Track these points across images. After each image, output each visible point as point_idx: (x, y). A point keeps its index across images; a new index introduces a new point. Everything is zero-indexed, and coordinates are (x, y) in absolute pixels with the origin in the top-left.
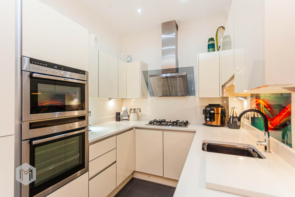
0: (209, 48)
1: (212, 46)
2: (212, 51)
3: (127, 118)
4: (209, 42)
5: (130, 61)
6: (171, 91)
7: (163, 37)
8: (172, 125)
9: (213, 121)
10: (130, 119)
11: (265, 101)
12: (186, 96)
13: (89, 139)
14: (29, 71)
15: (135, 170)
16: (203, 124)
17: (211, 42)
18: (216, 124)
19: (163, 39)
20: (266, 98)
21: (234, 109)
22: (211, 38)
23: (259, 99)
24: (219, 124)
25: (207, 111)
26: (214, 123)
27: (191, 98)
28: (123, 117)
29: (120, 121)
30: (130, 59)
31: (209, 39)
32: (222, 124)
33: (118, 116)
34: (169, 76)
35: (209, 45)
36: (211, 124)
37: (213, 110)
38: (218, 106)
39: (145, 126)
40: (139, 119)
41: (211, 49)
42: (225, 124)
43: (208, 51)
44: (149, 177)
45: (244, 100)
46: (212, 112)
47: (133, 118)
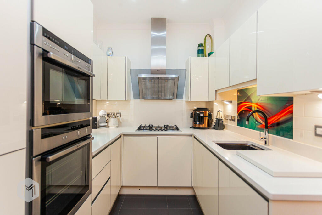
0: (198, 53)
1: (201, 52)
2: (202, 57)
3: (106, 124)
4: (199, 47)
5: (110, 55)
6: (160, 93)
7: (152, 35)
8: (166, 129)
9: (203, 124)
10: (109, 125)
11: (258, 104)
12: (173, 100)
13: (93, 151)
14: (41, 47)
15: (122, 185)
16: (190, 128)
17: (201, 48)
18: (203, 127)
19: (152, 36)
20: (260, 101)
21: (220, 113)
22: (201, 44)
23: (251, 103)
24: (206, 127)
25: (196, 115)
26: (201, 126)
27: (178, 101)
28: (101, 123)
29: (96, 128)
30: (110, 52)
31: (199, 44)
32: (209, 126)
33: (95, 122)
34: (160, 77)
35: (198, 50)
36: (199, 127)
37: (202, 113)
38: (205, 109)
39: (135, 132)
40: (120, 125)
41: (200, 54)
42: (211, 126)
43: (198, 56)
44: (140, 189)
45: (228, 104)
46: (202, 115)
47: (114, 124)
